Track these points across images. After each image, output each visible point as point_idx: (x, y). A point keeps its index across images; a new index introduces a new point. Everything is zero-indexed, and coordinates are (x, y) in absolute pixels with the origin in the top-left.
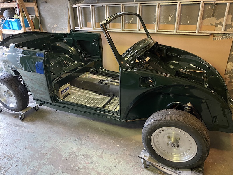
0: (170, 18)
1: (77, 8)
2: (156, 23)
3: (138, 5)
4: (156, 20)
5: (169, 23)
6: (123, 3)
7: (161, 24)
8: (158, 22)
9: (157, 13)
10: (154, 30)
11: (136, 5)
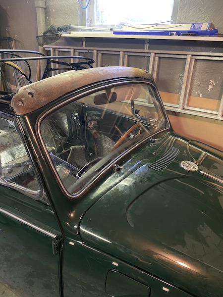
0: (211, 87)
1: (51, 51)
2: (183, 92)
3: (152, 55)
4: (184, 87)
5: (207, 96)
6: (125, 50)
7: (192, 94)
8: (188, 91)
9: (186, 74)
10: (177, 106)
11: (148, 55)
